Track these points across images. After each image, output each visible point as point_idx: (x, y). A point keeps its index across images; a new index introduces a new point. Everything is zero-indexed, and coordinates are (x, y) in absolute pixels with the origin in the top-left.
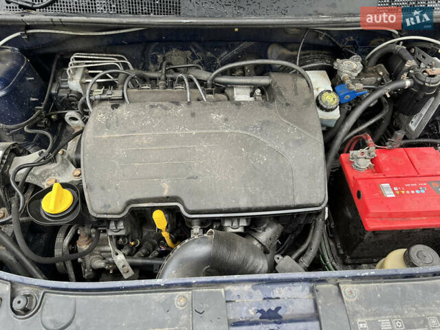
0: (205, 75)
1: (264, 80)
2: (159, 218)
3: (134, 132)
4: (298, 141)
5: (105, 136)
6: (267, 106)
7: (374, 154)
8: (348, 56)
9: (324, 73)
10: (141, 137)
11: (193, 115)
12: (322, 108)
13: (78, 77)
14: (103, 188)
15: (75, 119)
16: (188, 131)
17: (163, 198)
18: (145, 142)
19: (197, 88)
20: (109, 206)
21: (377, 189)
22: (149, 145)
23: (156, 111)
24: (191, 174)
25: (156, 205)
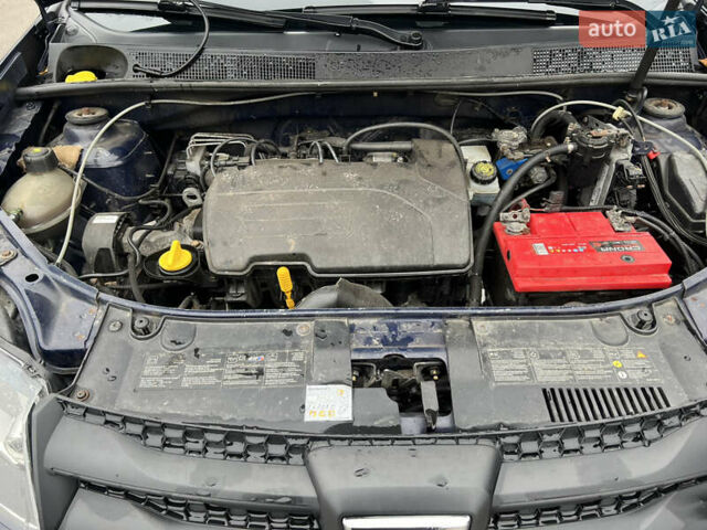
0: (341, 142)
1: (406, 145)
2: (283, 275)
3: (261, 190)
4: (439, 199)
5: (231, 194)
6: (406, 166)
7: (528, 215)
8: (511, 127)
9: (484, 147)
10: (267, 195)
11: (324, 174)
12: (477, 181)
13: (198, 158)
14: (225, 244)
15: (194, 197)
16: (318, 189)
17: (289, 255)
18: (273, 199)
19: (333, 158)
20: (231, 262)
21: (528, 247)
22: (275, 202)
23: (284, 171)
24: (319, 231)
25: (281, 263)
